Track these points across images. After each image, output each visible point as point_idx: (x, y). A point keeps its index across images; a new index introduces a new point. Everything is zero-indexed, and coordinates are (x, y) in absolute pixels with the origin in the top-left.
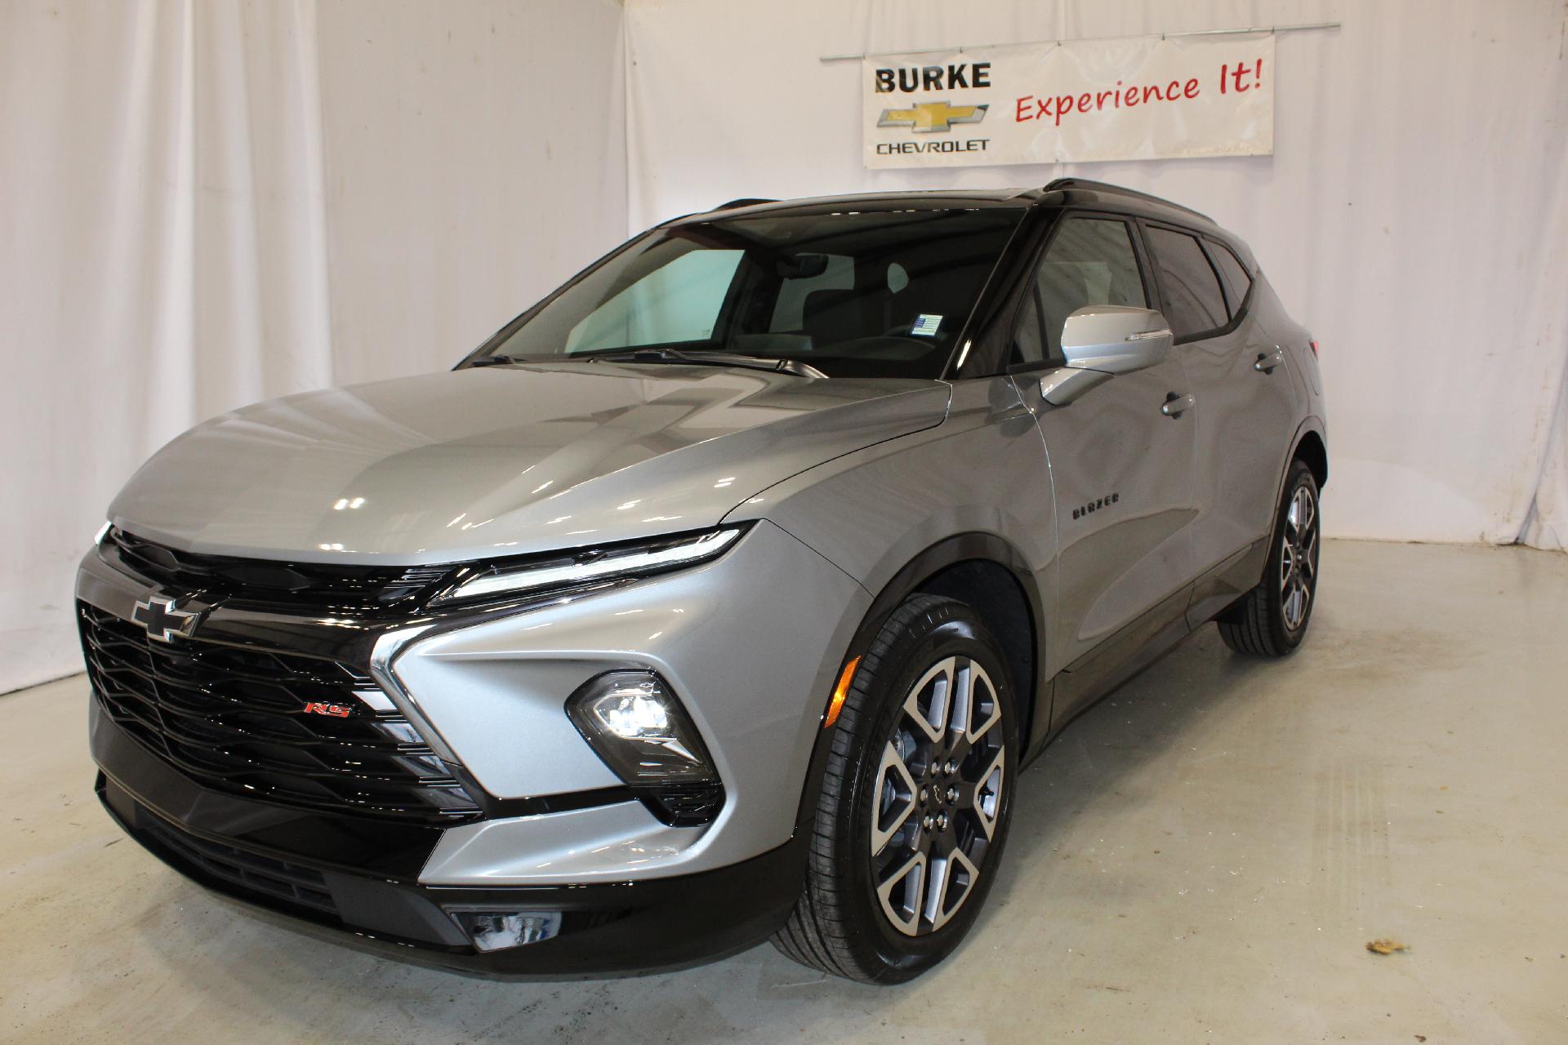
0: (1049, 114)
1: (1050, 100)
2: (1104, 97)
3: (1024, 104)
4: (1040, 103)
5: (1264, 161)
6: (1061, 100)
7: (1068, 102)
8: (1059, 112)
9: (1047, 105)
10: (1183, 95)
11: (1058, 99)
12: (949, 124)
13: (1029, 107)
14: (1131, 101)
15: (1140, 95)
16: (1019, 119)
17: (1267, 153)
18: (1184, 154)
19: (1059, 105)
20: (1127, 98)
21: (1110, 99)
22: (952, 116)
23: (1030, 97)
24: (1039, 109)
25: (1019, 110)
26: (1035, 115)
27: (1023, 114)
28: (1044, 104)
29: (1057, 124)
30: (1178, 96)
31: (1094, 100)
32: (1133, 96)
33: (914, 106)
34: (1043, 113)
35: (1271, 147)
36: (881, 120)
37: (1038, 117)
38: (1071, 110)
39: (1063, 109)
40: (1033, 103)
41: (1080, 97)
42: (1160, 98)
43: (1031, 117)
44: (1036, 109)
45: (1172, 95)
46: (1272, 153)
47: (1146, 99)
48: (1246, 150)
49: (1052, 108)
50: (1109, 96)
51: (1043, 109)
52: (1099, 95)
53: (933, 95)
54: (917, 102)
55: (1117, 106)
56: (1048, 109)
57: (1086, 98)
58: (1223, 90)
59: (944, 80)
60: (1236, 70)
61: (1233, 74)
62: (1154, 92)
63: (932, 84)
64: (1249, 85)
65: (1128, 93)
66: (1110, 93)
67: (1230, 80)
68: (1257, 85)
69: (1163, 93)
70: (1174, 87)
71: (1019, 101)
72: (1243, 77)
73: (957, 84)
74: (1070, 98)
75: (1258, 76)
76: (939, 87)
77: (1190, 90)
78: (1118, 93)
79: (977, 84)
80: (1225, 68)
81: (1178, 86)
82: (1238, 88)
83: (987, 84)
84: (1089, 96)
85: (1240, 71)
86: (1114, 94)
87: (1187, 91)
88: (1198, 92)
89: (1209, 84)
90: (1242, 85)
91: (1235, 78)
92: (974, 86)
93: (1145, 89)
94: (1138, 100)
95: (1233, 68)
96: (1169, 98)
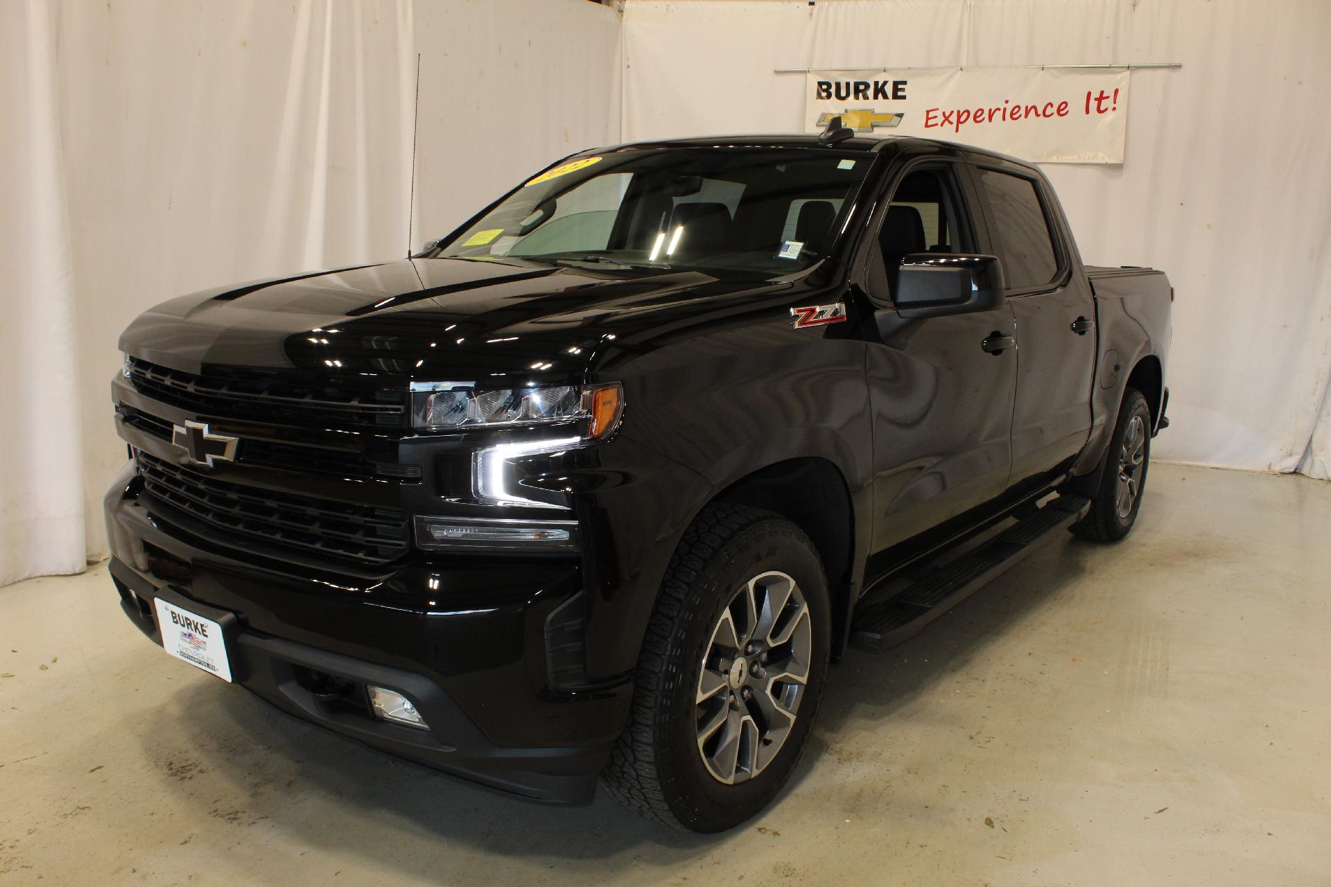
0: (951, 123)
1: (952, 112)
2: (994, 112)
3: (931, 115)
4: (944, 113)
5: (1118, 167)
6: (961, 113)
7: (966, 114)
8: (959, 122)
9: (949, 116)
10: (1056, 114)
11: (959, 112)
12: (873, 127)
13: (935, 117)
14: (1015, 116)
15: (1023, 112)
16: (927, 126)
17: (1119, 162)
18: (1054, 159)
19: (959, 116)
20: (1012, 114)
21: (998, 115)
22: (874, 121)
23: (937, 109)
24: (943, 119)
25: (928, 119)
26: (940, 124)
27: (930, 122)
28: (947, 115)
29: (957, 131)
30: (1052, 114)
31: (986, 115)
32: (1017, 112)
33: (846, 111)
34: (946, 123)
35: (1122, 159)
36: (819, 121)
37: (942, 125)
38: (968, 121)
39: (962, 119)
40: (939, 114)
42: (1038, 115)
43: (937, 124)
44: (941, 119)
45: (1047, 113)
46: (1122, 162)
47: (1026, 116)
48: (1103, 158)
49: (954, 118)
50: (997, 112)
51: (947, 119)
52: (990, 110)
53: (861, 103)
54: (848, 108)
55: (1004, 119)
56: (950, 119)
57: (980, 112)
58: (1087, 112)
59: (870, 92)
60: (1098, 96)
61: (1096, 99)
62: (1033, 110)
63: (861, 94)
64: (1106, 109)
65: (1013, 109)
66: (999, 109)
67: (1093, 104)
68: (1114, 109)
69: (1040, 111)
70: (1049, 107)
71: (928, 112)
72: (1103, 101)
73: (880, 96)
74: (968, 112)
75: (1115, 102)
76: (866, 98)
77: (1062, 110)
78: (1005, 109)
79: (895, 97)
80: (1089, 94)
81: (1052, 106)
82: (1099, 111)
83: (904, 97)
84: (982, 110)
85: (1100, 99)
86: (1002, 110)
87: (1059, 110)
88: (1068, 112)
89: (1077, 106)
90: (1102, 108)
91: (1097, 102)
92: (893, 98)
93: (1027, 107)
94: (1021, 115)
95: (1095, 95)
96: (1045, 115)
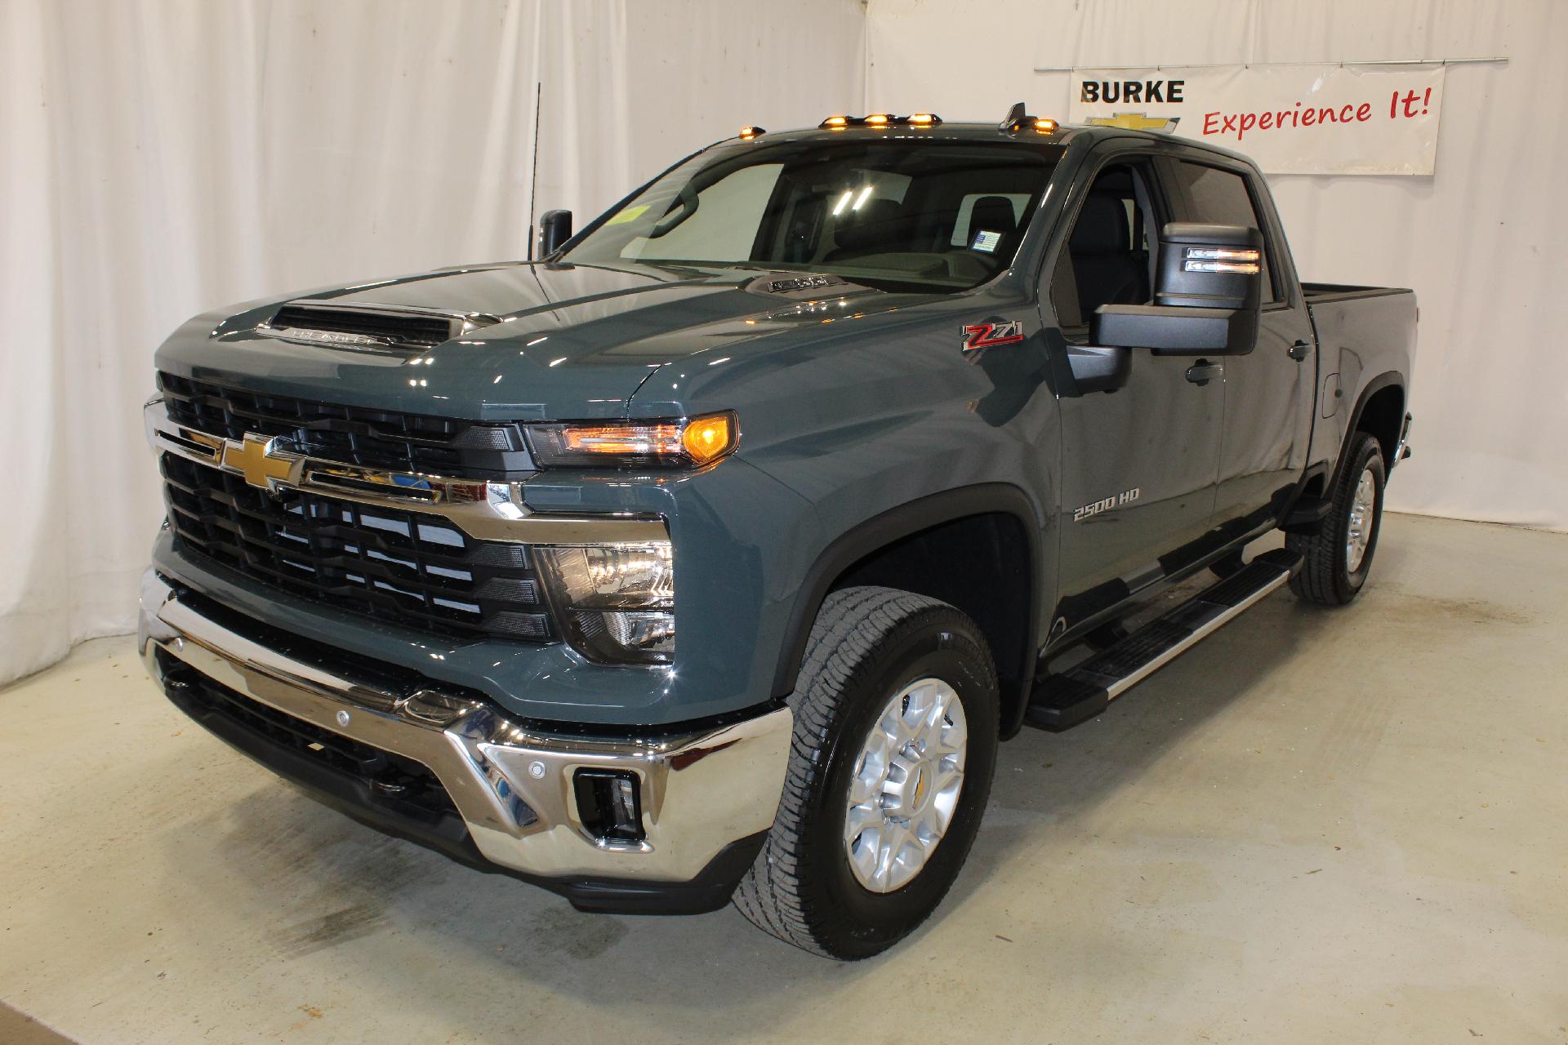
0: (1234, 129)
1: (1235, 117)
2: (1284, 116)
3: (1211, 120)
4: (1225, 118)
5: (1428, 180)
6: (1245, 117)
7: (1251, 119)
8: (1242, 128)
9: (1232, 121)
10: (1355, 119)
11: (1242, 116)
13: (1216, 122)
14: (1308, 121)
15: (1317, 116)
16: (1206, 132)
17: (1428, 174)
18: (1351, 172)
19: (1243, 122)
20: (1304, 118)
21: (1289, 118)
22: (1146, 127)
23: (1218, 113)
24: (1225, 124)
25: (1207, 124)
26: (1220, 130)
27: (1210, 128)
28: (1229, 120)
29: (1240, 138)
30: (1351, 118)
31: (1274, 120)
32: (1311, 116)
33: (1114, 115)
34: (1228, 129)
35: (1432, 169)
37: (1223, 132)
38: (1253, 127)
39: (1247, 124)
40: (1220, 118)
41: (1262, 116)
42: (1334, 120)
43: (1217, 131)
44: (1222, 124)
45: (1345, 118)
46: (1432, 174)
47: (1321, 121)
48: (1408, 170)
49: (1237, 124)
50: (1287, 116)
51: (1228, 124)
52: (1279, 114)
53: (1132, 106)
54: (1117, 112)
55: (1295, 125)
56: (1232, 124)
57: (1267, 117)
58: (1393, 115)
59: (1142, 94)
60: (1406, 97)
61: (1403, 101)
62: (1329, 114)
63: (1131, 97)
64: (1417, 112)
65: (1306, 114)
66: (1289, 113)
67: (1401, 106)
68: (1425, 112)
69: (1337, 116)
70: (1348, 109)
71: (1207, 116)
72: (1413, 103)
73: (1153, 98)
74: (1253, 116)
75: (1426, 104)
76: (1137, 100)
77: (1363, 113)
78: (1296, 113)
79: (1171, 99)
80: (1396, 95)
81: (1351, 109)
82: (1407, 114)
83: (1180, 100)
84: (1270, 114)
85: (1410, 99)
86: (1293, 114)
87: (1359, 114)
88: (1370, 115)
89: (1380, 109)
90: (1411, 111)
91: (1405, 104)
92: (1168, 101)
93: (1321, 111)
94: (1315, 120)
95: (1403, 95)
96: (1342, 120)
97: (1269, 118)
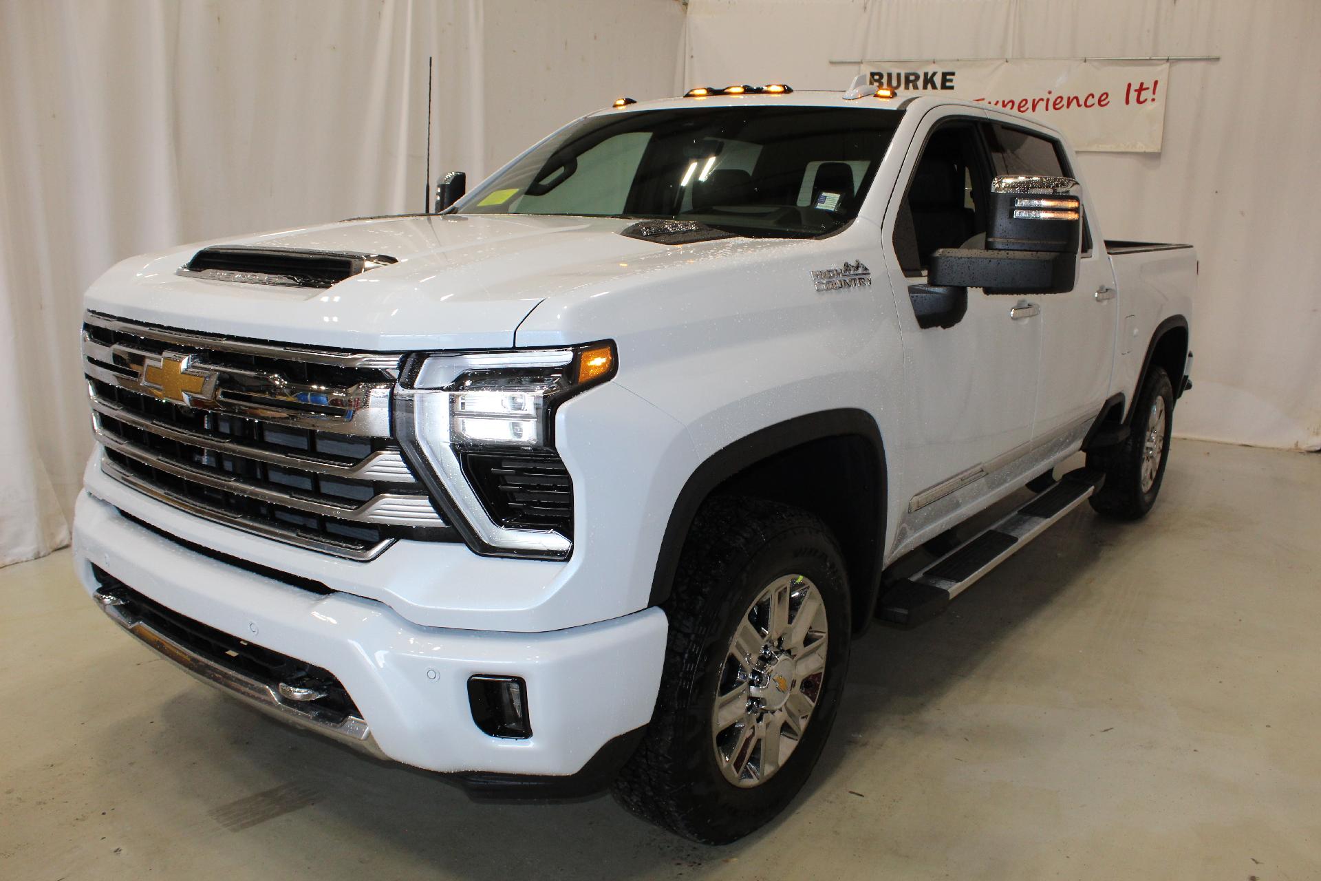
1: (997, 102)
2: (1038, 102)
4: (989, 103)
5: (1155, 156)
6: (1005, 103)
7: (1010, 104)
10: (1097, 105)
14: (1057, 107)
15: (1065, 102)
17: (1156, 151)
18: (1094, 149)
20: (1055, 104)
21: (1042, 104)
23: (983, 99)
30: (1093, 104)
31: (1030, 105)
32: (1059, 103)
35: (1159, 147)
40: (985, 103)
41: (1020, 100)
42: (1079, 105)
45: (1088, 104)
46: (1160, 151)
47: (1068, 106)
48: (1141, 148)
50: (1041, 102)
52: (1034, 100)
53: (912, 93)
55: (1047, 109)
57: (1024, 102)
58: (1127, 102)
59: (920, 83)
60: (1138, 87)
61: (1136, 91)
62: (1075, 101)
63: (911, 85)
64: (1146, 100)
65: (1056, 100)
66: (1042, 100)
67: (1133, 95)
68: (1153, 100)
69: (1082, 102)
70: (1091, 97)
72: (1143, 93)
73: (929, 86)
74: (1013, 102)
75: (1154, 93)
76: (916, 87)
77: (1103, 100)
78: (1048, 100)
79: (944, 87)
80: (1129, 85)
81: (1093, 97)
82: (1139, 101)
83: (952, 88)
84: (1026, 101)
85: (1141, 89)
86: (1045, 101)
87: (1100, 101)
88: (1108, 102)
89: (1117, 97)
90: (1142, 99)
91: (1137, 93)
92: (942, 89)
93: (1069, 98)
94: (1063, 106)
95: (1136, 86)
96: (1086, 106)
97: (1026, 103)
